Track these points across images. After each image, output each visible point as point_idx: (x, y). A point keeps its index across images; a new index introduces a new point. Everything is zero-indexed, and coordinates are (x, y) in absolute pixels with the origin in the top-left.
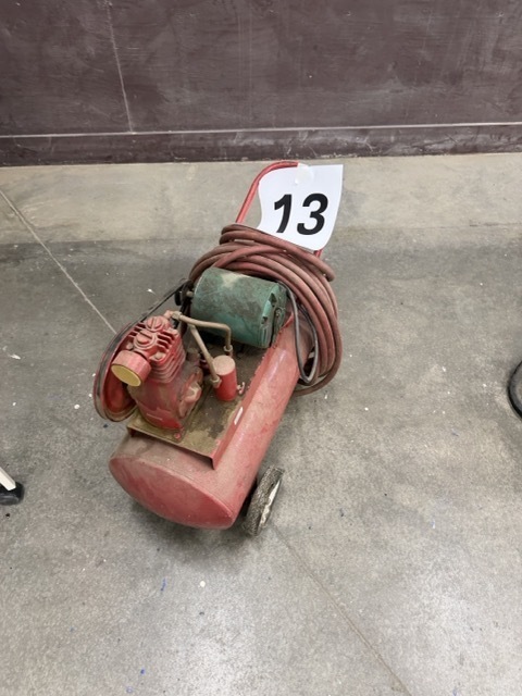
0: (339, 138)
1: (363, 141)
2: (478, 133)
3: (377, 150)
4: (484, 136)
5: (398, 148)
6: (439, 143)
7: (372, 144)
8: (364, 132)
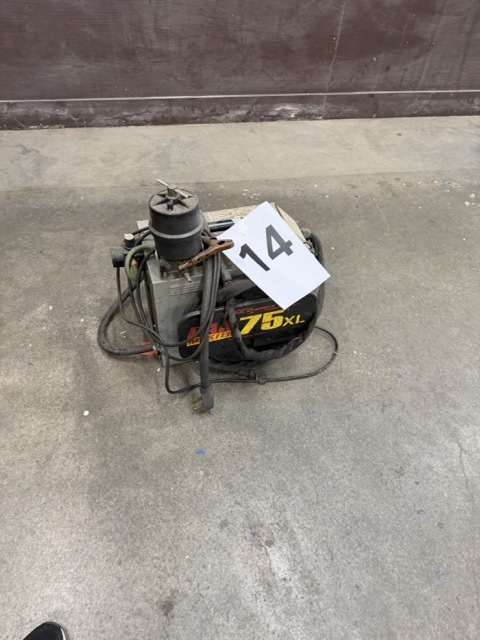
0: (40, 110)
1: (65, 113)
2: (170, 105)
3: (82, 121)
4: (178, 108)
5: (101, 119)
6: (138, 114)
7: (74, 116)
8: (62, 105)
